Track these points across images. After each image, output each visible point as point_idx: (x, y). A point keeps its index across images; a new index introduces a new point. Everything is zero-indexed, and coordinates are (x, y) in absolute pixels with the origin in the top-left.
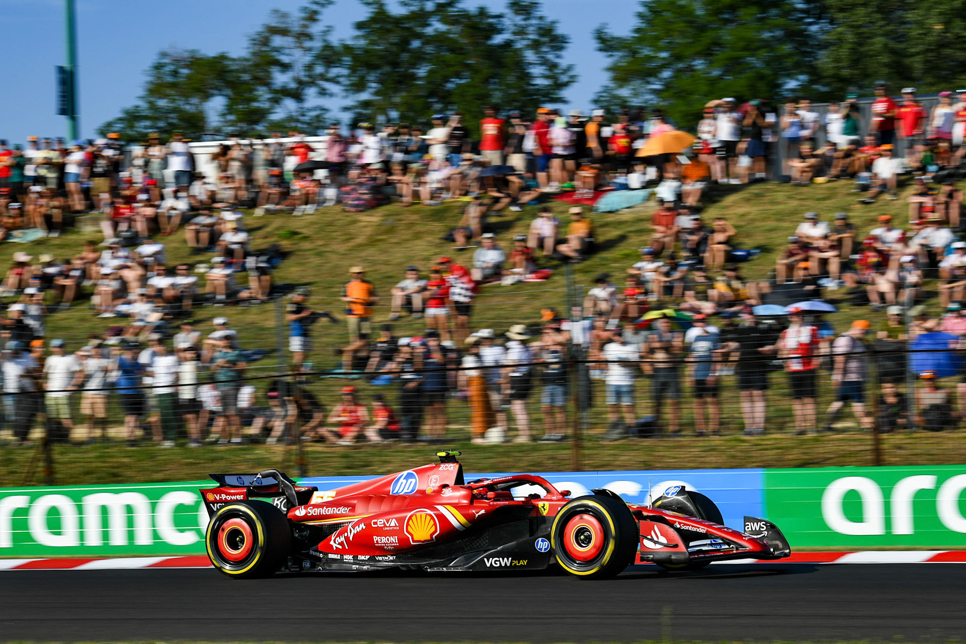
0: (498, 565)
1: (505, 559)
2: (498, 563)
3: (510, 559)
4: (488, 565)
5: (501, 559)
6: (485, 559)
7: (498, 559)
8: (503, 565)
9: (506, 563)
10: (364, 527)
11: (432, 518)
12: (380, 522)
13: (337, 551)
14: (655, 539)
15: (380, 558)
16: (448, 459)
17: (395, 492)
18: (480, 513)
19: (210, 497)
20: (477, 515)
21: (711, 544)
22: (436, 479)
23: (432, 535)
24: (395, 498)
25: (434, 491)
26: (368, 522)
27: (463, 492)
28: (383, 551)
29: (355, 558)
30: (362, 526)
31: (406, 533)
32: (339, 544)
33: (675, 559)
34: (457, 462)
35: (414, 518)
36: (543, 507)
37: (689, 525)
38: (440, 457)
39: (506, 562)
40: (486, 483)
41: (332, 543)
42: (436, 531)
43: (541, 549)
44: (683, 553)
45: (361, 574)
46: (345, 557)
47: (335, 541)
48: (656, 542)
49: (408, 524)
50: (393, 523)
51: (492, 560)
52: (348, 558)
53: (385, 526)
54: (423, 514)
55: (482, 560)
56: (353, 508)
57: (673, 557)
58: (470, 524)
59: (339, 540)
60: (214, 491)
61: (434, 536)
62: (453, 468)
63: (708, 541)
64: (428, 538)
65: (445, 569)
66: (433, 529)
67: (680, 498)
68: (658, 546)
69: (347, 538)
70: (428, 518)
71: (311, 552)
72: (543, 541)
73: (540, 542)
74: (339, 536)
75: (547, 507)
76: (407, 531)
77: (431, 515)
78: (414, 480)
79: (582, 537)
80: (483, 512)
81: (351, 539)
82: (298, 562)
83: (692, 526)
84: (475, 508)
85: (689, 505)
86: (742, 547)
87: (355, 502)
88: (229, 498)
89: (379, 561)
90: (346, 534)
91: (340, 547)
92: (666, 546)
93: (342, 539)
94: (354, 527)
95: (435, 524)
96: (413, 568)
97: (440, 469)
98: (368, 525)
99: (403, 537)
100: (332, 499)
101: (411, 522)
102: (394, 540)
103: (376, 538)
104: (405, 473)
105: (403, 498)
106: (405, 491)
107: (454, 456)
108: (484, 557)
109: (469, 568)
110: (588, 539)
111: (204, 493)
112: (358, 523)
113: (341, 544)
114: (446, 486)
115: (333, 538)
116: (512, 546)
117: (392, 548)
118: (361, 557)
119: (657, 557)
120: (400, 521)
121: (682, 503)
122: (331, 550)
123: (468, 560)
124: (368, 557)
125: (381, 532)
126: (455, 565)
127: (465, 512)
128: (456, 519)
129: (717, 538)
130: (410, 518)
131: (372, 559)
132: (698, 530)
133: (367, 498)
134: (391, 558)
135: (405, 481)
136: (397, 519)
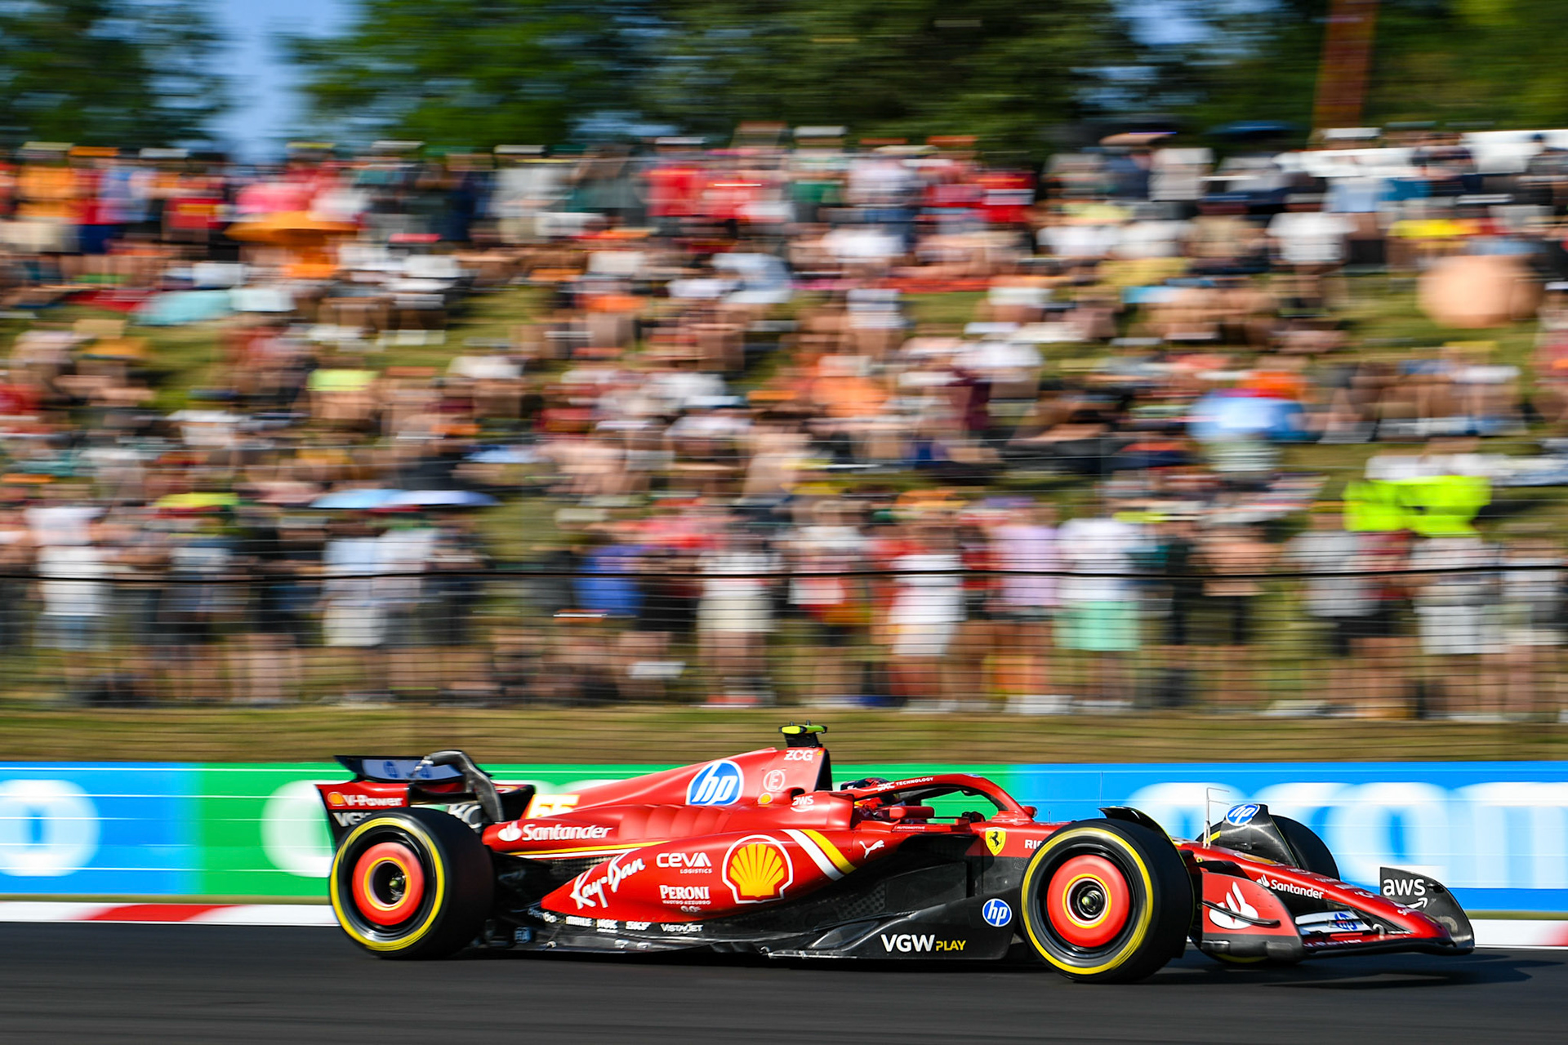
0: (909, 949)
1: (923, 938)
2: (908, 944)
3: (932, 937)
4: (889, 948)
5: (914, 937)
6: (884, 937)
7: (908, 937)
8: (918, 949)
9: (923, 946)
10: (642, 867)
11: (779, 853)
12: (674, 859)
13: (585, 912)
14: (1234, 909)
15: (671, 928)
16: (804, 740)
17: (695, 800)
18: (874, 847)
19: (336, 799)
20: (868, 851)
21: (1336, 922)
22: (779, 778)
23: (777, 886)
24: (697, 811)
25: (775, 802)
26: (650, 858)
27: (836, 805)
28: (676, 913)
29: (621, 925)
30: (638, 865)
31: (725, 880)
32: (590, 898)
33: (1273, 951)
34: (820, 746)
35: (742, 852)
36: (994, 838)
37: (1289, 883)
38: (787, 735)
39: (924, 943)
40: (882, 788)
41: (575, 895)
42: (786, 879)
43: (994, 921)
44: (1290, 939)
45: (632, 958)
46: (601, 923)
47: (582, 892)
48: (1234, 916)
49: (730, 864)
50: (701, 860)
51: (897, 940)
52: (607, 925)
53: (684, 866)
54: (762, 846)
55: (878, 938)
56: (615, 828)
57: (1270, 946)
58: (853, 868)
59: (591, 890)
60: (344, 789)
61: (781, 889)
62: (810, 757)
63: (1330, 916)
64: (771, 892)
65: (803, 954)
66: (780, 875)
67: (1259, 828)
68: (1239, 925)
69: (606, 888)
70: (772, 853)
71: (532, 912)
72: (998, 905)
73: (992, 907)
74: (589, 882)
75: (1002, 838)
76: (729, 878)
77: (776, 848)
78: (733, 779)
79: (1085, 900)
80: (880, 844)
81: (614, 889)
82: (507, 931)
83: (1295, 885)
84: (864, 836)
85: (1276, 841)
86: (1396, 928)
87: (618, 817)
88: (372, 802)
89: (669, 933)
90: (604, 880)
91: (592, 904)
92: (1255, 923)
93: (596, 888)
94: (620, 865)
95: (784, 865)
96: (739, 950)
97: (787, 758)
98: (650, 864)
99: (718, 888)
100: (570, 810)
101: (735, 861)
102: (701, 893)
103: (664, 890)
104: (716, 764)
105: (715, 812)
106: (717, 798)
107: (814, 735)
108: (882, 932)
109: (852, 952)
110: (1097, 906)
111: (324, 791)
112: (629, 859)
113: (595, 897)
114: (799, 792)
115: (577, 886)
116: (934, 912)
117: (696, 909)
118: (632, 925)
119: (1237, 944)
120: (716, 857)
121: (1263, 838)
122: (572, 908)
123: (848, 938)
124: (645, 925)
125: (675, 877)
126: (823, 946)
127: (846, 844)
128: (826, 857)
129: (1347, 910)
130: (735, 852)
131: (655, 929)
132: (1306, 893)
133: (643, 810)
134: (693, 928)
135: (717, 779)
136: (709, 854)
